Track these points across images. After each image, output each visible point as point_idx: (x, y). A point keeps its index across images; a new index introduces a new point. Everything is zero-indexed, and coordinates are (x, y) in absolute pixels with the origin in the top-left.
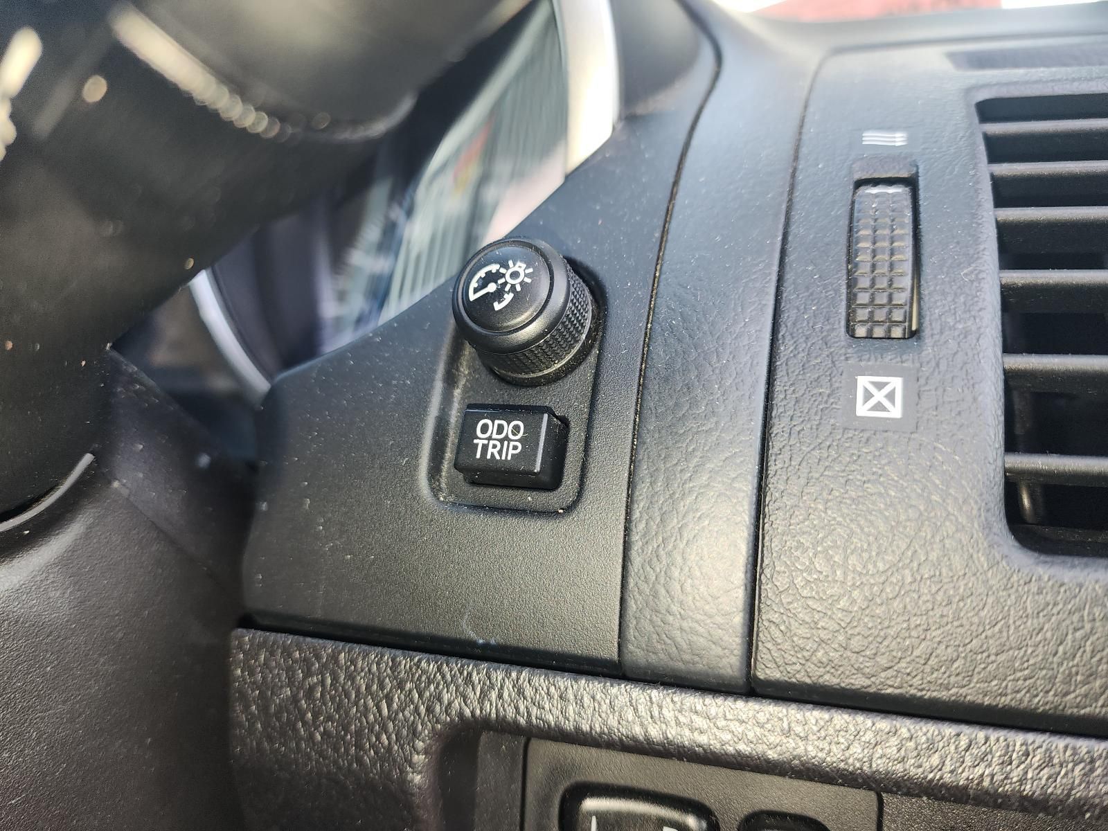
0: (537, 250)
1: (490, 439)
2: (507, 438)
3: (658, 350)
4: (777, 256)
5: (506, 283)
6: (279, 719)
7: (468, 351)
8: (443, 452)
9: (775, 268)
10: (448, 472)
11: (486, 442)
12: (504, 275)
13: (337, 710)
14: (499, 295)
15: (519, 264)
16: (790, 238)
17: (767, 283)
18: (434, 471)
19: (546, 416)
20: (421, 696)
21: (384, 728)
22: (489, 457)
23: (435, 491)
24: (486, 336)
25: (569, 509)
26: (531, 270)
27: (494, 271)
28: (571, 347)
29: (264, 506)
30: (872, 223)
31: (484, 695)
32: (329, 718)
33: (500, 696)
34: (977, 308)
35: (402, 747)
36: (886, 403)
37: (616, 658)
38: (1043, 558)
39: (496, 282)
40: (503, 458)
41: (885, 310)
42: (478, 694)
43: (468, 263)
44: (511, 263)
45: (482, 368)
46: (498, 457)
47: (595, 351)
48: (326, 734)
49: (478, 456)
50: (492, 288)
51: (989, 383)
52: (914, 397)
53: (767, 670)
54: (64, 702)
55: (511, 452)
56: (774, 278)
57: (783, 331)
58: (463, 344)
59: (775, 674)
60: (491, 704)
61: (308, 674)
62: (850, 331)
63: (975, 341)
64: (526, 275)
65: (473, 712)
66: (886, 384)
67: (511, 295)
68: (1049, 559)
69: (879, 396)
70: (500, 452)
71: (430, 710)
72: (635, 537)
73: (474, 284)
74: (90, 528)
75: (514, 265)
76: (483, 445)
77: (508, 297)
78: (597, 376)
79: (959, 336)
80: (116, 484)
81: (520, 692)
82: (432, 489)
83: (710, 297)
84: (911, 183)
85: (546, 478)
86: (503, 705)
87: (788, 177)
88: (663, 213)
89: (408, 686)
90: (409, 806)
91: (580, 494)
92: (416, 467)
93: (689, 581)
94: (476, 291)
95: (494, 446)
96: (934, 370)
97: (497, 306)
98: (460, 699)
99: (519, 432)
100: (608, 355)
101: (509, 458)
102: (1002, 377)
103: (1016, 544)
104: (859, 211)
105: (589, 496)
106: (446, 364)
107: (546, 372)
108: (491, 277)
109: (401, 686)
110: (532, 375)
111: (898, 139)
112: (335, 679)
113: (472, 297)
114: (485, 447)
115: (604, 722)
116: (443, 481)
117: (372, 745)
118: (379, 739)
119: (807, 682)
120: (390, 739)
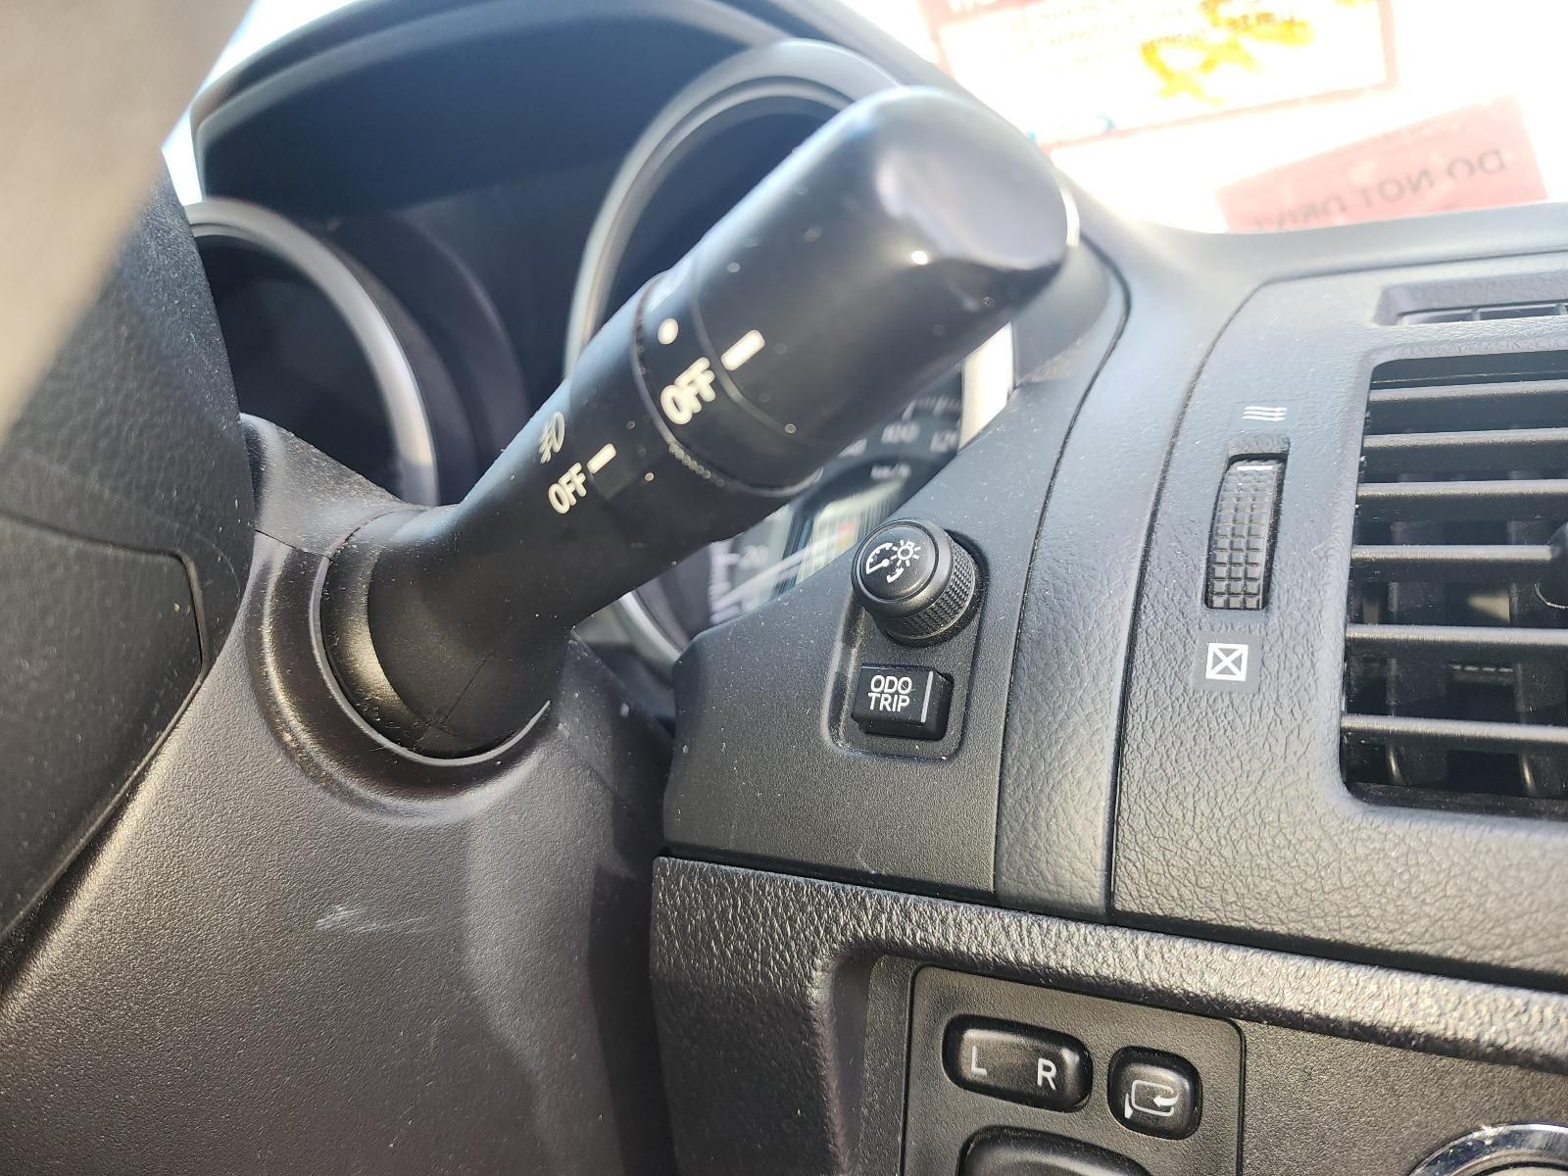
0: (925, 530)
1: (882, 692)
2: (897, 692)
3: (1032, 617)
4: (1144, 533)
5: (897, 559)
6: (695, 938)
7: (864, 614)
8: (842, 705)
9: (1141, 545)
10: (846, 721)
11: (879, 695)
12: (896, 553)
13: (746, 930)
14: (891, 569)
15: (909, 542)
16: (1159, 516)
17: (1132, 558)
18: (834, 721)
19: (931, 674)
20: (820, 918)
21: (788, 946)
22: (881, 708)
23: (835, 737)
24: (880, 604)
25: (951, 757)
26: (919, 548)
27: (887, 549)
28: (956, 613)
29: (685, 749)
30: (1235, 501)
31: (876, 917)
32: (740, 937)
33: (889, 919)
34: (1323, 583)
35: (803, 964)
36: (1233, 668)
37: (992, 889)
38: (1372, 808)
39: (889, 559)
40: (894, 710)
41: (1242, 583)
42: (870, 917)
43: (866, 540)
44: (902, 542)
45: (877, 631)
46: (889, 709)
47: (978, 616)
48: (736, 951)
49: (872, 707)
50: (885, 563)
51: (1328, 650)
52: (1259, 663)
53: (1125, 902)
54: (517, 912)
55: (901, 704)
56: (1139, 553)
57: (1145, 601)
58: (859, 608)
59: (1133, 906)
60: (881, 926)
61: (721, 897)
62: (1208, 601)
63: (1317, 612)
64: (915, 553)
65: (866, 934)
66: (1234, 650)
67: (902, 570)
68: (1377, 809)
69: (1227, 661)
70: (891, 705)
71: (828, 931)
72: (1009, 781)
73: (870, 560)
74: (541, 763)
75: (905, 543)
76: (876, 698)
77: (899, 572)
78: (978, 638)
79: (1303, 608)
80: (560, 726)
81: (907, 916)
82: (832, 737)
83: (1080, 570)
84: (1281, 458)
85: (932, 728)
86: (891, 927)
87: (1164, 456)
88: (1045, 489)
89: (809, 909)
90: (808, 1020)
91: (961, 744)
92: (818, 717)
93: (1054, 820)
94: (872, 565)
95: (886, 699)
96: (1278, 639)
97: (890, 579)
98: (854, 922)
99: (907, 687)
100: (988, 622)
101: (899, 710)
102: (1342, 645)
103: (1349, 795)
104: (1225, 491)
105: (969, 743)
106: (845, 626)
107: (933, 634)
108: (885, 554)
109: (803, 910)
110: (920, 637)
111: (1278, 414)
112: (746, 902)
113: (869, 571)
114: (878, 701)
115: (980, 945)
116: (841, 730)
117: (776, 962)
118: (782, 956)
119: (1160, 913)
120: (791, 957)
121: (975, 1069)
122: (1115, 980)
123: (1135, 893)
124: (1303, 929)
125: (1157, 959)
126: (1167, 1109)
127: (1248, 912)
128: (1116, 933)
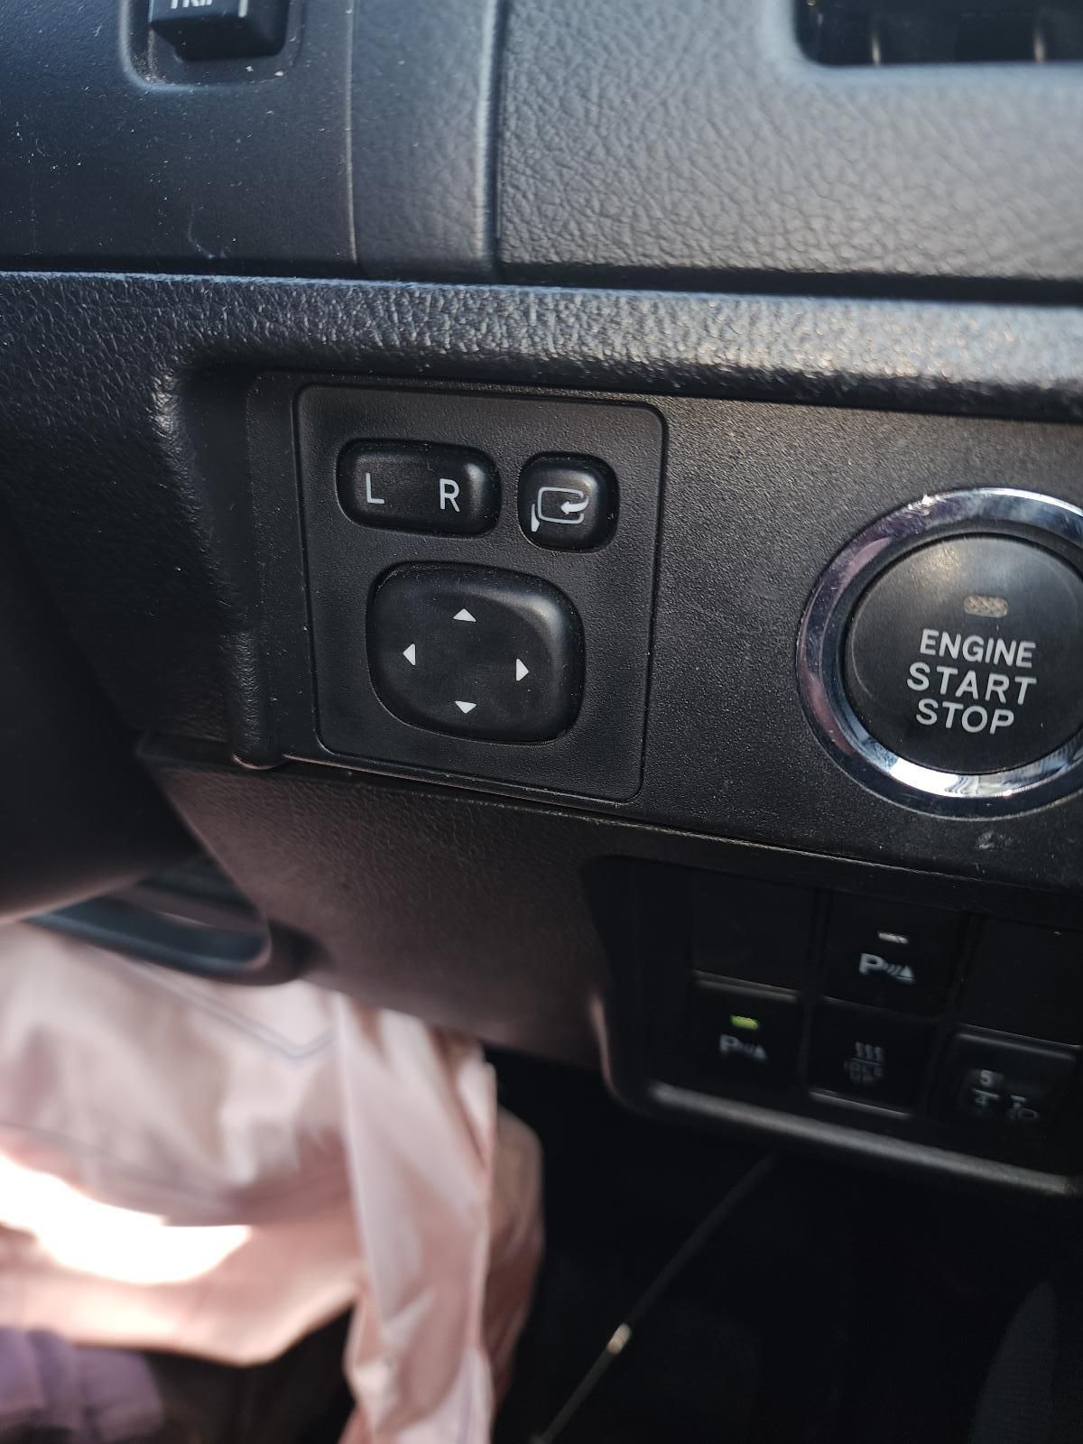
8: (146, 19)
10: (156, 48)
13: (66, 352)
18: (137, 44)
20: (149, 323)
21: (117, 365)
22: (186, 5)
23: (142, 69)
31: (215, 312)
32: (60, 362)
33: (231, 312)
35: (137, 385)
37: (354, 257)
40: (203, 4)
42: (208, 313)
46: (197, 4)
48: (59, 380)
49: (175, 6)
53: (519, 251)
59: (523, 255)
60: (223, 323)
61: (29, 313)
65: (205, 335)
71: (161, 339)
82: (136, 68)
85: (271, 39)
86: (235, 322)
89: (134, 312)
90: (160, 457)
91: (301, 50)
93: (418, 140)
101: (209, 3)
112: (58, 315)
115: (340, 332)
116: (150, 59)
117: (108, 387)
118: (114, 380)
119: (555, 259)
120: (124, 378)
121: (370, 500)
122: (501, 354)
123: (526, 236)
124: (730, 258)
125: (551, 319)
126: (575, 515)
127: (664, 243)
128: (503, 290)
